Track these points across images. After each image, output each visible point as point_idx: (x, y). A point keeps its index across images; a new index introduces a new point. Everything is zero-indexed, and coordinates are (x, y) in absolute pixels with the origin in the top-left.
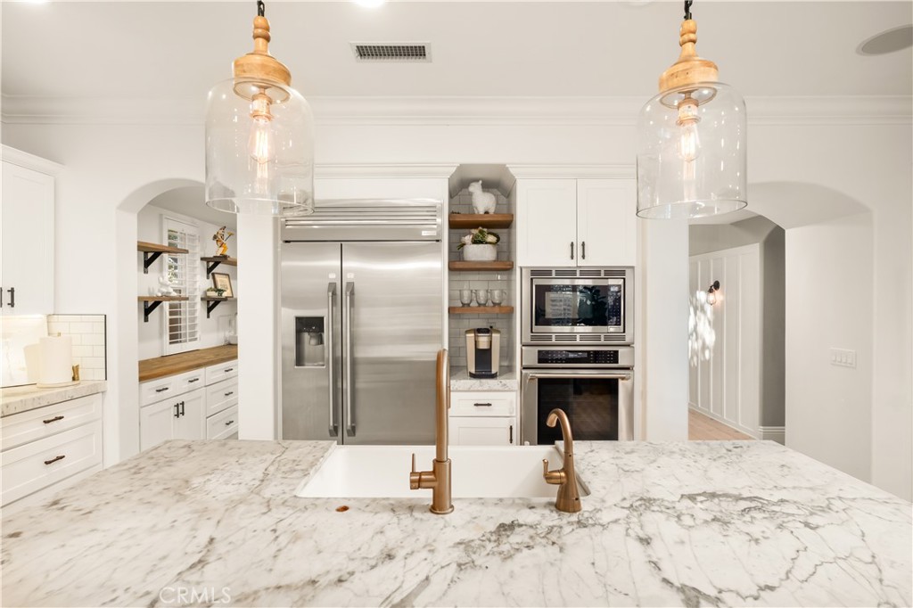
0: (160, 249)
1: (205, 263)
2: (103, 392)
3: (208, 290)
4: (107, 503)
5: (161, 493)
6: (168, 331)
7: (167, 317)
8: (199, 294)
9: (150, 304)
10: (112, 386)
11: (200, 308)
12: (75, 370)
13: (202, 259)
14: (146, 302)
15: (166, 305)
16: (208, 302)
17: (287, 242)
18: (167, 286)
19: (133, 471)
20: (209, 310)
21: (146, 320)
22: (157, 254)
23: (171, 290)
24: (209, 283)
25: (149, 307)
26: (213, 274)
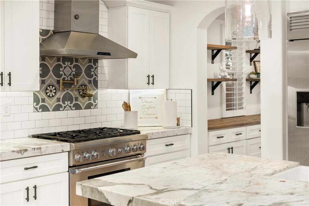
0: (220, 48)
1: (249, 54)
2: (190, 134)
3: (251, 74)
4: (192, 166)
5: (211, 166)
6: (225, 101)
7: (225, 92)
8: (245, 77)
9: (215, 83)
10: (195, 131)
11: (246, 87)
12: (178, 119)
13: (247, 52)
14: (213, 82)
15: (224, 84)
16: (251, 82)
17: (292, 40)
18: (224, 71)
19: (201, 159)
20: (252, 87)
21: (213, 94)
22: (219, 51)
23: (227, 74)
24: (251, 69)
25: (214, 85)
26: (254, 62)
